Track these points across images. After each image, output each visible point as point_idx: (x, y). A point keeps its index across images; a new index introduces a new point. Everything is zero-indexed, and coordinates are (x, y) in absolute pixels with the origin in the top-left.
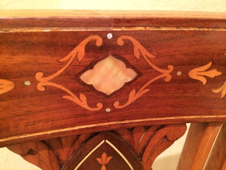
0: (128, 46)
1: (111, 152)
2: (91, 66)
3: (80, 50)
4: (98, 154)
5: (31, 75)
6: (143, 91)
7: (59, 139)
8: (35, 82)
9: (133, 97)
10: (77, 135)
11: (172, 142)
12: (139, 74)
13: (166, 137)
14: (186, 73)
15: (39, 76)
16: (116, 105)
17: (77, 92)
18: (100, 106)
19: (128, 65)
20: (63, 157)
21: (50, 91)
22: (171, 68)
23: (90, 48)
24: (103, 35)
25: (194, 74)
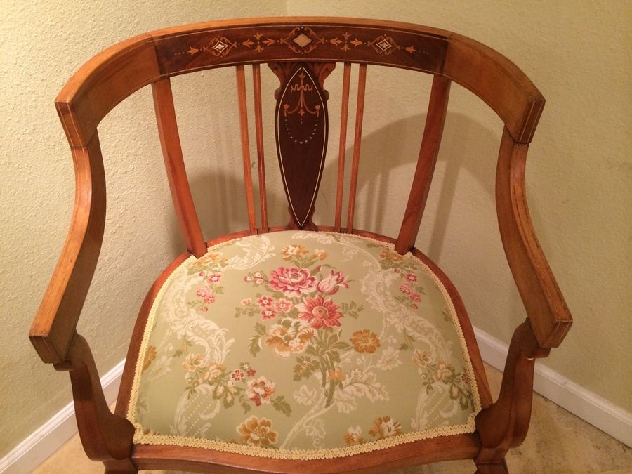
0: (308, 31)
1: (305, 74)
2: (297, 37)
3: (293, 31)
4: (299, 73)
5: (279, 39)
6: (314, 47)
7: (285, 63)
8: (280, 41)
9: (311, 49)
10: (292, 62)
11: (330, 72)
12: (313, 41)
13: (327, 69)
14: (329, 41)
15: (281, 39)
16: (305, 51)
17: (292, 45)
18: (299, 51)
19: (309, 37)
20: (286, 74)
21: (284, 44)
22: (323, 39)
23: (296, 31)
24: (300, 27)
25: (333, 41)
